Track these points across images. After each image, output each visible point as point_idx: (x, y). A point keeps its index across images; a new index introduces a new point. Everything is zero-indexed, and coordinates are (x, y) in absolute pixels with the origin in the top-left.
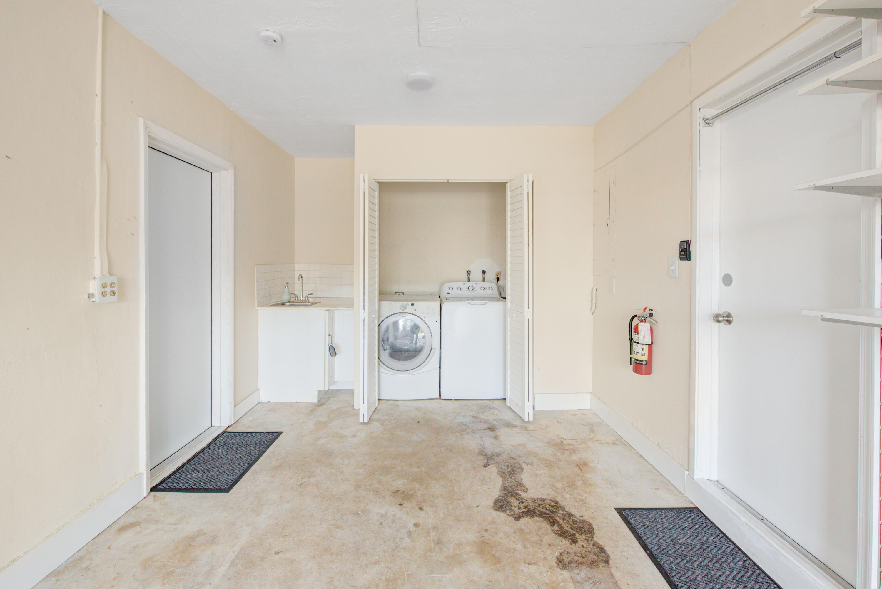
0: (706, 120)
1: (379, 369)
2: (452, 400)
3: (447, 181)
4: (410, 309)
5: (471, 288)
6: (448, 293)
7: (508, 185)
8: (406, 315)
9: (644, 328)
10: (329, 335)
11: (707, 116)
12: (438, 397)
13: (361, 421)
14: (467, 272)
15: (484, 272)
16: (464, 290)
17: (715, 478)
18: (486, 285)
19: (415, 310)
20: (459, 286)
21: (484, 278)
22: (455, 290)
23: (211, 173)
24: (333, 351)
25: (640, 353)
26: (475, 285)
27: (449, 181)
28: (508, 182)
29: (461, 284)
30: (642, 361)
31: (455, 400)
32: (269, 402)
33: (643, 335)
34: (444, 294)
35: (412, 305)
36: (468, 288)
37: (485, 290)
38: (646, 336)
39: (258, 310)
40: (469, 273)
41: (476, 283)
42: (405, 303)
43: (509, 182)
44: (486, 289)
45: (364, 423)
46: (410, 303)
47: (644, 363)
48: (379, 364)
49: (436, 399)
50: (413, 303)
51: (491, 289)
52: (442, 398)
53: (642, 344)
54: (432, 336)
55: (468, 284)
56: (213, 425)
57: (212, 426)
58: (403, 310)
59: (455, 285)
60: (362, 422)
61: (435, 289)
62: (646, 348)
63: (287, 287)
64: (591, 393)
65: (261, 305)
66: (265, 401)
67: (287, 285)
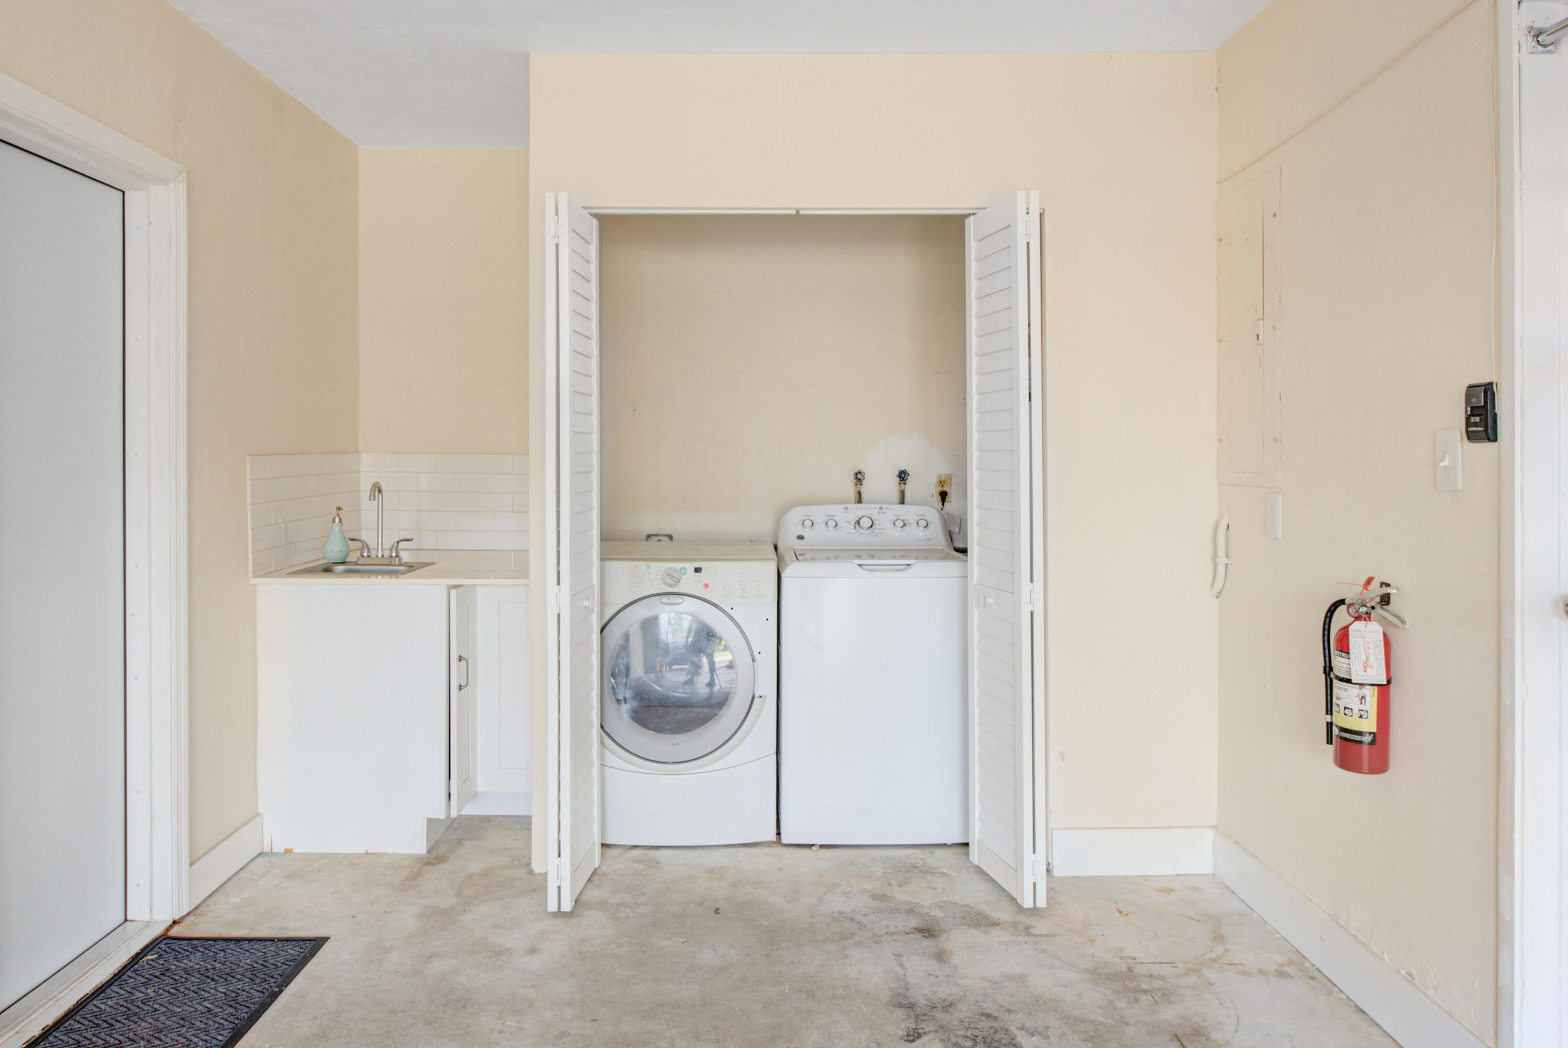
0: (1537, 34)
1: (602, 756)
2: (814, 848)
3: (794, 212)
4: (689, 583)
5: (866, 523)
6: (801, 538)
7: (970, 223)
8: (678, 599)
9: (1366, 638)
10: (460, 658)
11: (1539, 24)
12: (773, 837)
13: (552, 907)
14: (853, 476)
15: (903, 476)
16: (847, 528)
18: (909, 512)
19: (706, 586)
20: (831, 517)
21: (903, 493)
22: (820, 527)
23: (121, 193)
25: (1355, 711)
26: (878, 513)
27: (802, 212)
28: (969, 215)
29: (837, 510)
30: (1360, 733)
31: (822, 846)
32: (288, 851)
33: (1364, 659)
34: (788, 541)
35: (698, 570)
36: (858, 522)
37: (907, 528)
38: (1372, 660)
39: (255, 585)
40: (859, 478)
41: (881, 508)
42: (678, 565)
43: (974, 214)
44: (910, 524)
45: (559, 914)
46: (690, 566)
47: (1367, 739)
48: (602, 743)
49: (768, 844)
50: (698, 565)
51: (923, 523)
52: (785, 839)
53: (1361, 685)
54: (754, 661)
55: (856, 511)
56: (129, 918)
57: (126, 920)
58: (671, 586)
59: (819, 513)
60: (556, 910)
61: (762, 525)
62: (1371, 695)
63: (337, 520)
64: (1215, 828)
65: (264, 571)
66: (279, 848)
67: (338, 515)
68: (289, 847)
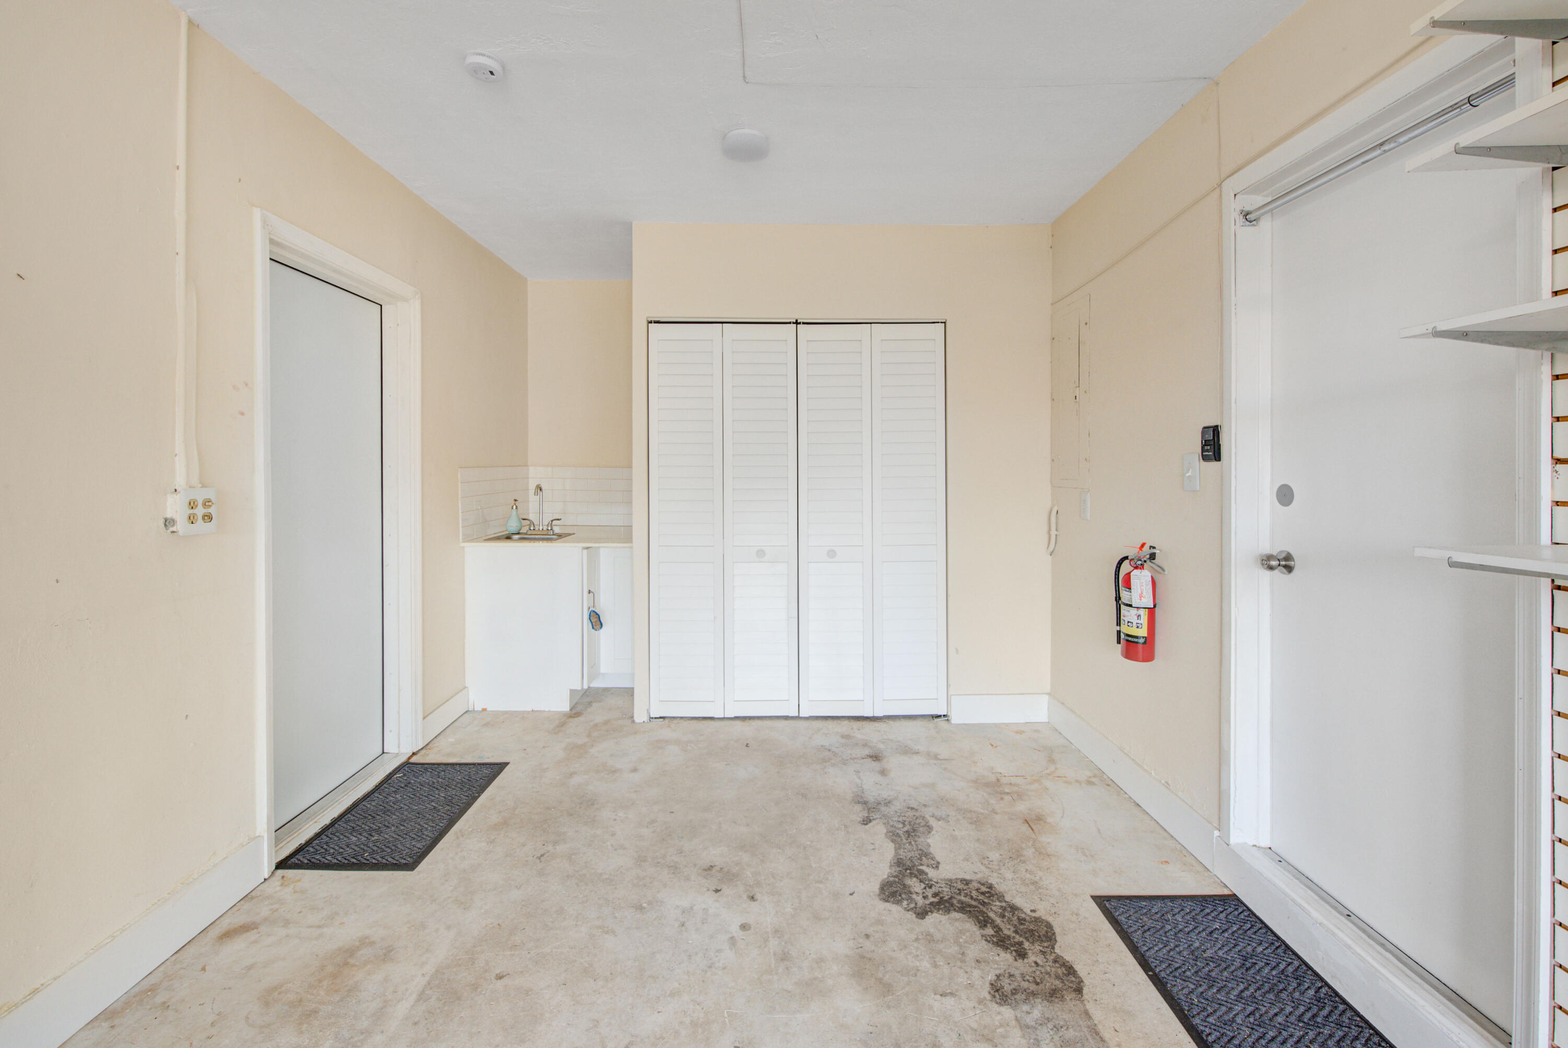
0: (1246, 215)
3: (795, 321)
9: (1141, 580)
10: (590, 592)
11: (1247, 209)
17: (1266, 843)
23: (380, 306)
24: (596, 620)
25: (1134, 624)
30: (1137, 637)
32: (484, 710)
33: (1140, 592)
38: (1144, 593)
39: (464, 547)
47: (1141, 641)
53: (1138, 608)
56: (385, 751)
57: (383, 753)
62: (1144, 614)
63: (514, 507)
64: (1049, 694)
65: (469, 539)
66: (478, 708)
67: (515, 504)
68: (484, 707)
